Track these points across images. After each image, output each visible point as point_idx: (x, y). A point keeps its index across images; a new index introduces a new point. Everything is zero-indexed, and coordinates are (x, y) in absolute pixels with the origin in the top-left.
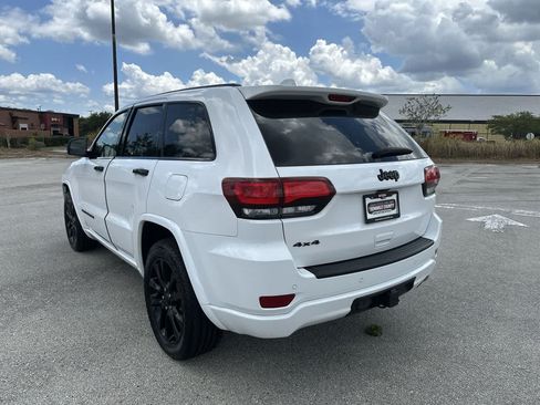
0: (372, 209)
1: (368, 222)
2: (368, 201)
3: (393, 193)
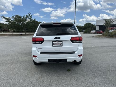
0: (54, 44)
2: (53, 42)
3: (61, 41)
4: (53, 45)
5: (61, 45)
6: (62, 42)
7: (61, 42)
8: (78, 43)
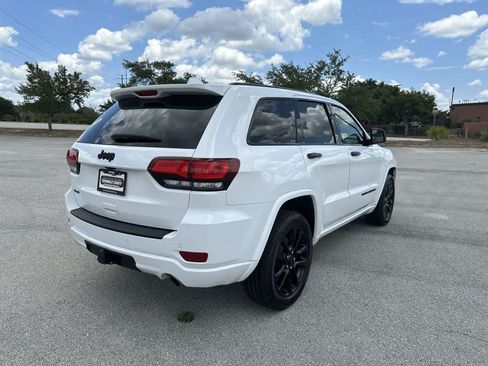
0: (104, 181)
1: (99, 189)
3: (121, 173)
4: (101, 186)
5: (121, 189)
6: (126, 174)
7: (122, 176)
8: (188, 192)
